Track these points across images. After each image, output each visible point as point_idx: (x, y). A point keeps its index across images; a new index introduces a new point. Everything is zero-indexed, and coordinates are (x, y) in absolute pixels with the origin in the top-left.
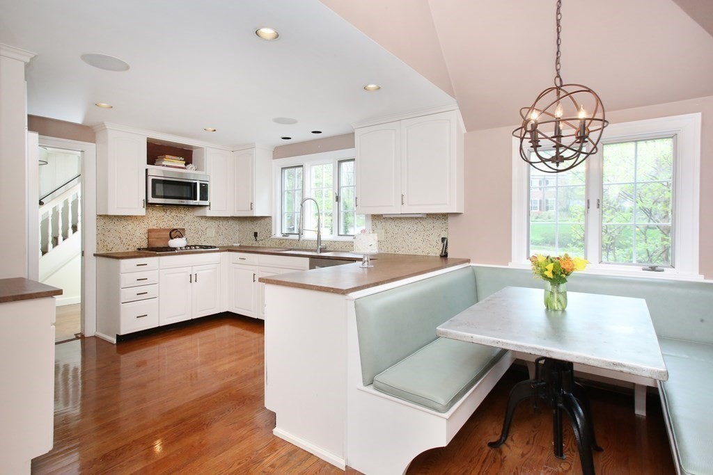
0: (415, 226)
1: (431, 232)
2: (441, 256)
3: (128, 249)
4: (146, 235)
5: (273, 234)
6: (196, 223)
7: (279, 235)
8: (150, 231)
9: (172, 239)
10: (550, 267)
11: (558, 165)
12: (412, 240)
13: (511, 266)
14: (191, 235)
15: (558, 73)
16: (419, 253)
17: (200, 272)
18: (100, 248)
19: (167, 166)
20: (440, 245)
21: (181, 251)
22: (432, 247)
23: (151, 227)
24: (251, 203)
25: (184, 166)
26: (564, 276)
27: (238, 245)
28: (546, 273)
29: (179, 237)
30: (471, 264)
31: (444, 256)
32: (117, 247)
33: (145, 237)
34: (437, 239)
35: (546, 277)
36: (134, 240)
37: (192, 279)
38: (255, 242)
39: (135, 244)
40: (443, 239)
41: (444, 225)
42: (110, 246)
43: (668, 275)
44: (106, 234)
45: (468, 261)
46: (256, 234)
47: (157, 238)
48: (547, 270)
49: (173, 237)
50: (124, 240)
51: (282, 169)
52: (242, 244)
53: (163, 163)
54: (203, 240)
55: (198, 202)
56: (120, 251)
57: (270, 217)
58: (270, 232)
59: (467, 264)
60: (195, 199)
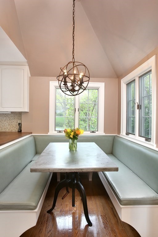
0: (5, 118)
1: (13, 120)
2: (18, 132)
10: (72, 133)
11: (73, 93)
12: (3, 125)
13: (49, 134)
15: (73, 57)
16: (7, 131)
20: (18, 127)
22: (13, 127)
26: (77, 137)
28: (71, 136)
30: (33, 134)
31: (20, 131)
34: (16, 124)
35: (70, 138)
40: (19, 124)
41: (20, 117)
43: (97, 134)
45: (31, 133)
48: (71, 135)
59: (31, 135)
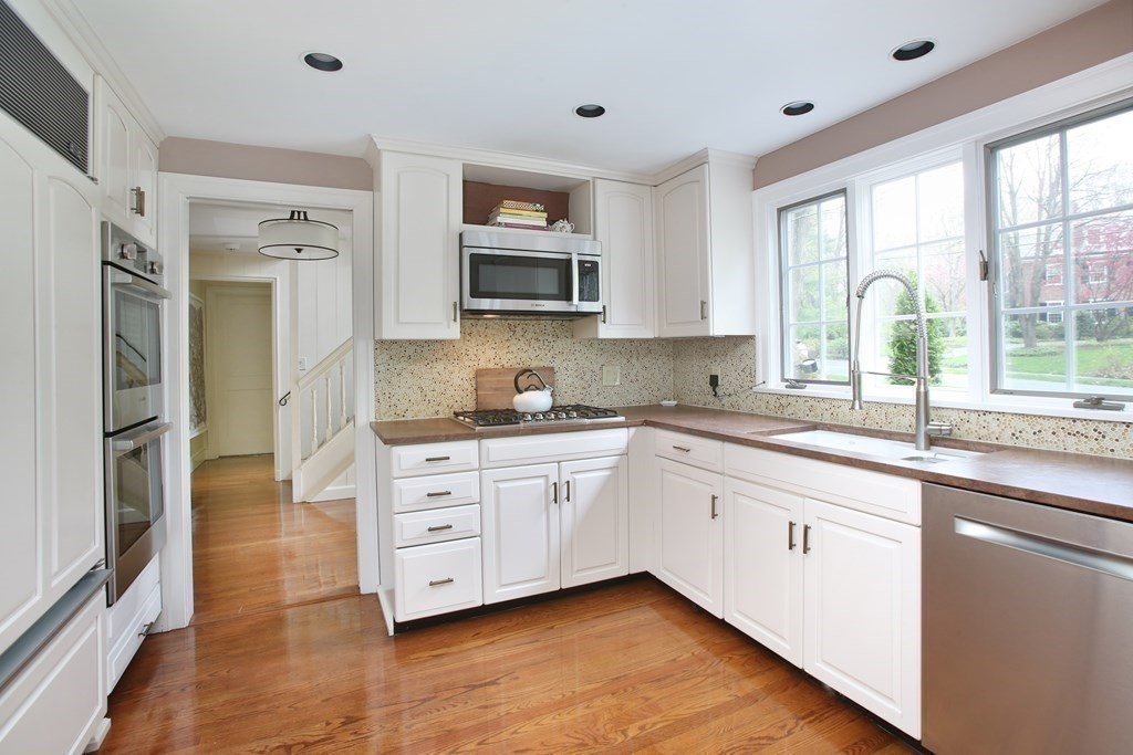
3: (437, 413)
4: (473, 383)
5: (759, 380)
6: (578, 355)
7: (775, 384)
8: (479, 374)
9: (520, 392)
14: (570, 381)
17: (577, 476)
18: (383, 410)
19: (507, 225)
21: (534, 423)
23: (483, 365)
24: (703, 303)
25: (544, 224)
27: (674, 403)
29: (538, 389)
32: (415, 408)
33: (469, 386)
36: (449, 393)
37: (559, 493)
38: (710, 398)
39: (451, 402)
42: (401, 408)
44: (394, 380)
46: (714, 381)
47: (496, 389)
49: (522, 389)
50: (430, 394)
51: (780, 211)
52: (682, 403)
53: (499, 219)
54: (594, 392)
55: (577, 304)
56: (420, 417)
57: (752, 337)
58: (752, 375)
60: (569, 298)
